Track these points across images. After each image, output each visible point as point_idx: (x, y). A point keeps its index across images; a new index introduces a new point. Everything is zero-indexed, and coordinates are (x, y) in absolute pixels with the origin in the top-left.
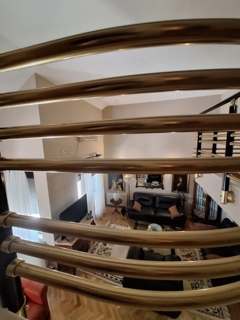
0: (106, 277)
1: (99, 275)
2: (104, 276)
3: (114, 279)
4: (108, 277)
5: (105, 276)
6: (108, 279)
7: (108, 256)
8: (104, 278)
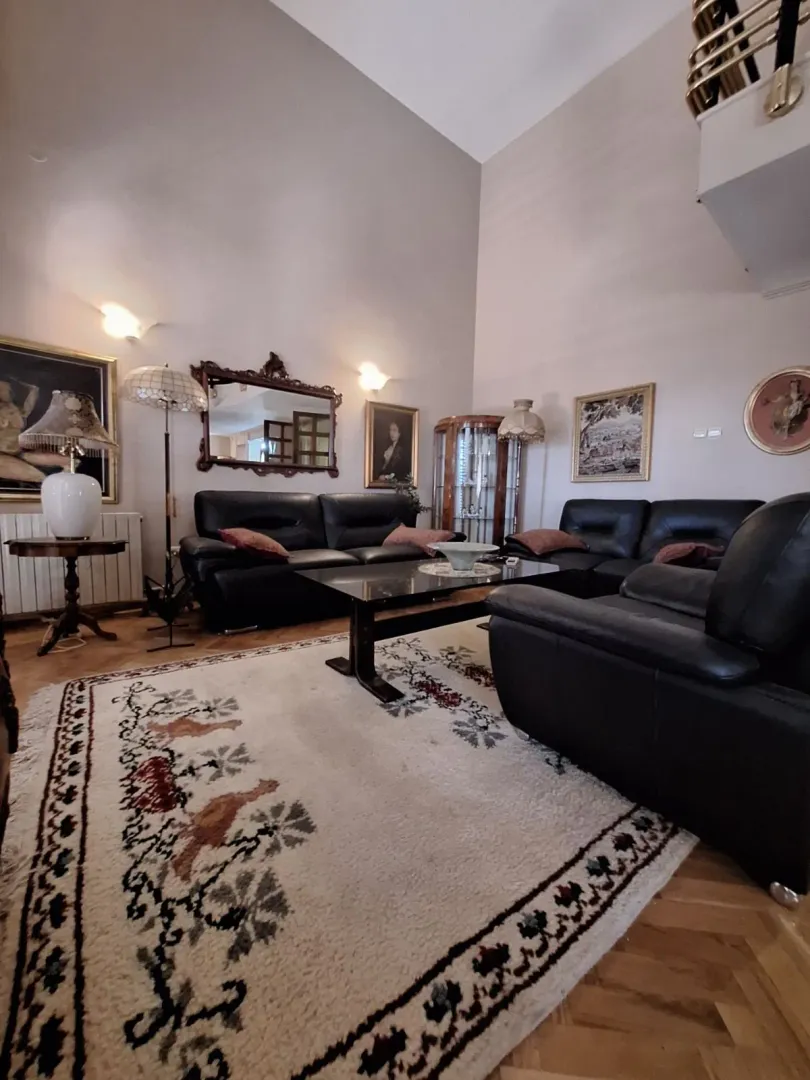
0: (511, 981)
1: (435, 1055)
2: (487, 1003)
3: (563, 910)
4: (515, 960)
5: (491, 978)
6: (536, 963)
7: (292, 842)
8: (505, 1004)
